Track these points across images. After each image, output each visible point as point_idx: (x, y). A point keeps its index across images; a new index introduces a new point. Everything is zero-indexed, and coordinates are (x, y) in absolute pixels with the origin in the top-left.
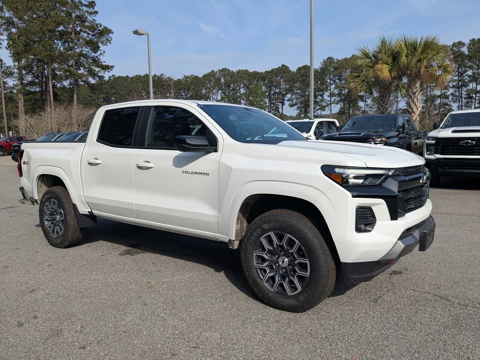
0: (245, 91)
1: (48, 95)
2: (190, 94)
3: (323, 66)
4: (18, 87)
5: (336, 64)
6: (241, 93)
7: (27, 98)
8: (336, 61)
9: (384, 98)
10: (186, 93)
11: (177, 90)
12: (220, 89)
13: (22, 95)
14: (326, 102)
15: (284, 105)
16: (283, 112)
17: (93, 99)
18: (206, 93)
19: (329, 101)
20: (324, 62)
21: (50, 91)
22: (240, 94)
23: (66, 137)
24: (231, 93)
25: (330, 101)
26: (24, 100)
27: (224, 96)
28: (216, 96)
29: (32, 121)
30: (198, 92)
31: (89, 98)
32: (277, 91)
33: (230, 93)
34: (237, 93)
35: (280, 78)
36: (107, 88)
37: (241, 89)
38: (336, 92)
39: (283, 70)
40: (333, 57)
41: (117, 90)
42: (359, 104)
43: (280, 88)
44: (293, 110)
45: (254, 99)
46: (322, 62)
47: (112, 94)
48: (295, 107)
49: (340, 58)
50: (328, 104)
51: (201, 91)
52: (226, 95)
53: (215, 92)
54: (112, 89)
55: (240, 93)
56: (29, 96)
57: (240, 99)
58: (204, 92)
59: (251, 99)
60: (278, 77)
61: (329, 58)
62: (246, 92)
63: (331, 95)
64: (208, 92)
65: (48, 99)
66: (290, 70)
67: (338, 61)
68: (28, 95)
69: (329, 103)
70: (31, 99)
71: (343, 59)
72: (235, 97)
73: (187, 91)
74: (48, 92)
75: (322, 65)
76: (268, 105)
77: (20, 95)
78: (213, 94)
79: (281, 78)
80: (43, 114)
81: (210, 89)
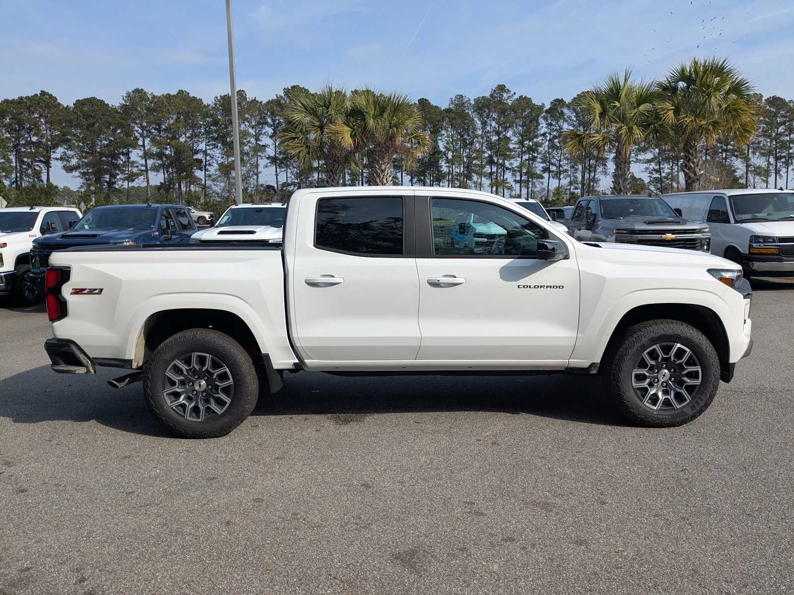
3: (128, 104)
5: (151, 103)
8: (150, 97)
9: (333, 173)
14: (137, 167)
15: (51, 167)
16: (51, 180)
19: (142, 165)
20: (129, 95)
25: (146, 166)
32: (34, 139)
35: (36, 115)
38: (155, 150)
39: (44, 101)
40: (145, 90)
42: (196, 174)
43: (40, 135)
44: (73, 177)
46: (125, 95)
48: (76, 173)
49: (158, 93)
50: (142, 171)
60: (33, 113)
61: (137, 91)
63: (147, 155)
66: (59, 103)
67: (154, 97)
69: (143, 168)
71: (163, 95)
75: (125, 101)
76: (14, 164)
79: (41, 116)
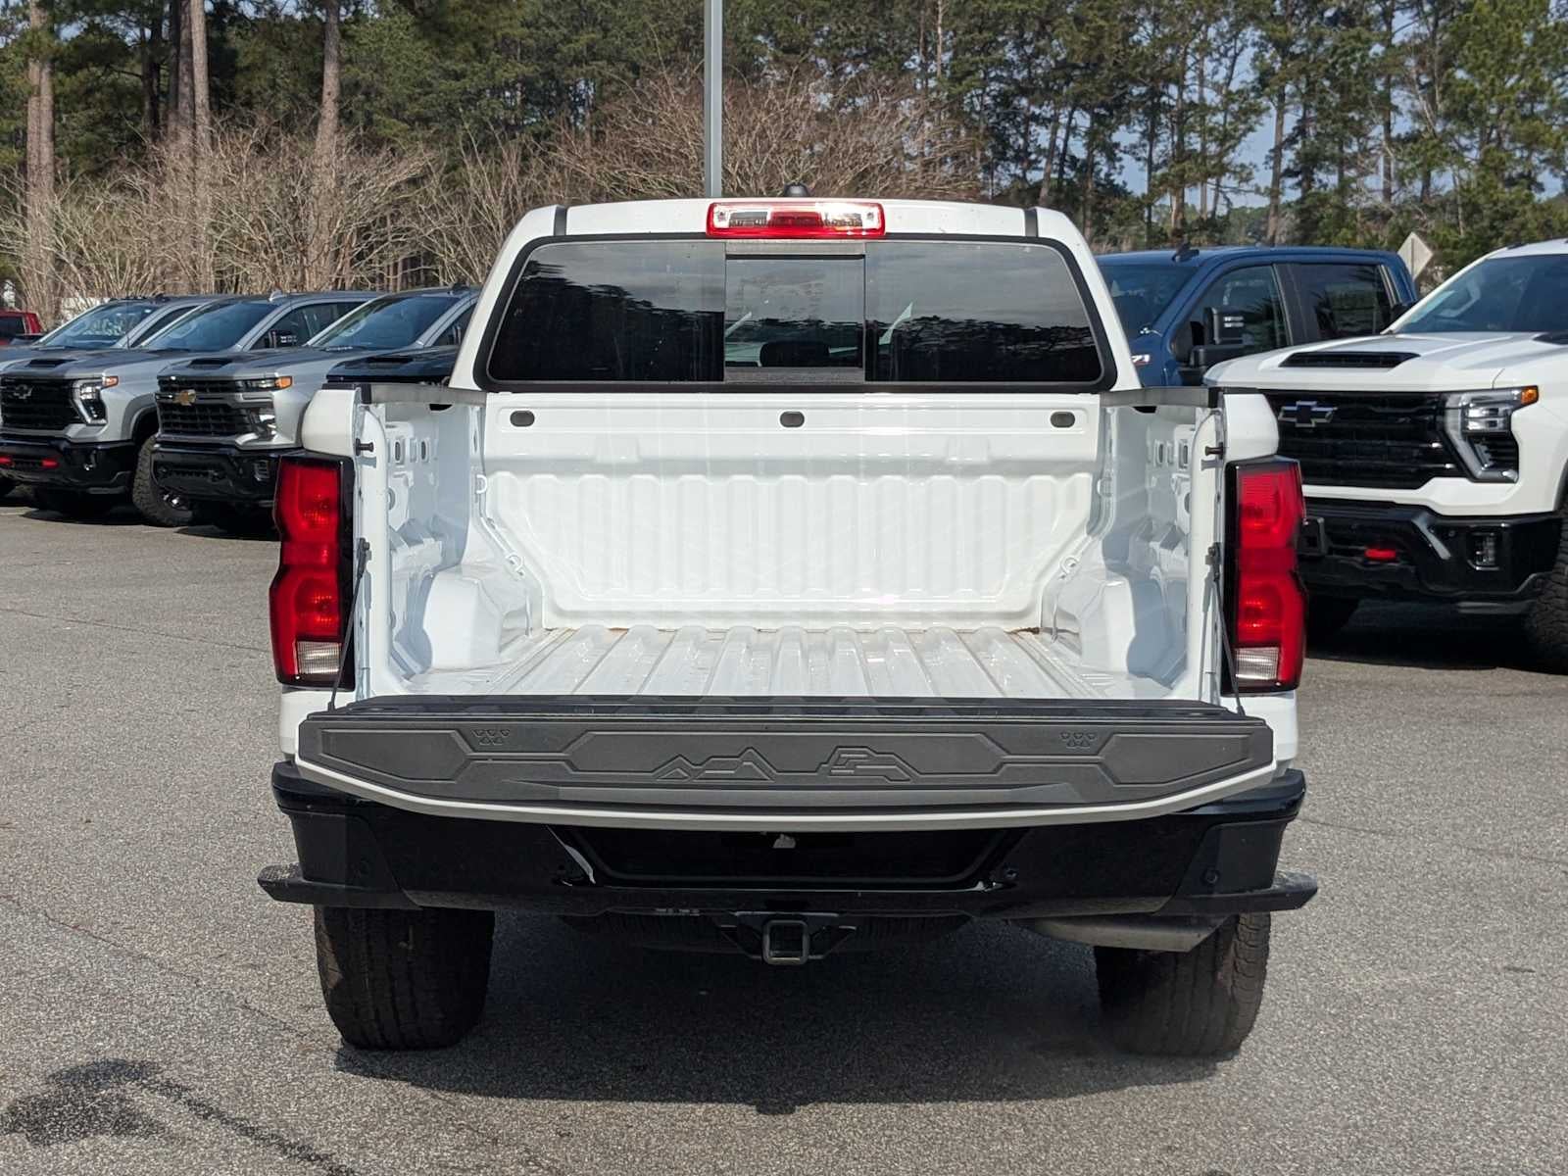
0: (1424, 30)
1: (183, 68)
2: (1055, 56)
4: (26, 18)
6: (1396, 41)
7: (71, 83)
10: (1029, 50)
11: (968, 32)
12: (1252, 18)
13: (47, 70)
17: (465, 92)
18: (1160, 44)
21: (190, 42)
22: (1389, 46)
23: (194, 324)
24: (1328, 43)
26: (56, 99)
27: (1277, 66)
28: (1227, 62)
29: (81, 221)
30: (1106, 42)
31: (445, 85)
33: (1319, 40)
34: (1368, 43)
36: (550, 24)
37: (1397, 14)
41: (606, 30)
45: (1482, 78)
47: (578, 61)
51: (1127, 35)
52: (1294, 57)
53: (1221, 35)
54: (576, 30)
55: (1386, 40)
56: (81, 75)
57: (1388, 85)
58: (1144, 34)
59: (1465, 83)
62: (1434, 34)
64: (1171, 40)
65: (185, 90)
68: (80, 67)
70: (89, 92)
72: (1354, 67)
73: (1039, 35)
74: (183, 51)
77: (34, 68)
78: (1205, 49)
80: (138, 181)
81: (1181, 17)
